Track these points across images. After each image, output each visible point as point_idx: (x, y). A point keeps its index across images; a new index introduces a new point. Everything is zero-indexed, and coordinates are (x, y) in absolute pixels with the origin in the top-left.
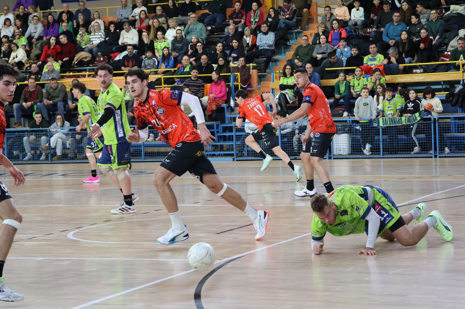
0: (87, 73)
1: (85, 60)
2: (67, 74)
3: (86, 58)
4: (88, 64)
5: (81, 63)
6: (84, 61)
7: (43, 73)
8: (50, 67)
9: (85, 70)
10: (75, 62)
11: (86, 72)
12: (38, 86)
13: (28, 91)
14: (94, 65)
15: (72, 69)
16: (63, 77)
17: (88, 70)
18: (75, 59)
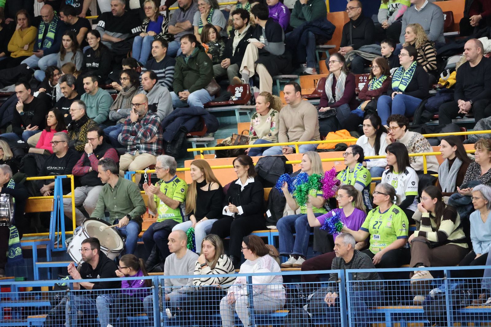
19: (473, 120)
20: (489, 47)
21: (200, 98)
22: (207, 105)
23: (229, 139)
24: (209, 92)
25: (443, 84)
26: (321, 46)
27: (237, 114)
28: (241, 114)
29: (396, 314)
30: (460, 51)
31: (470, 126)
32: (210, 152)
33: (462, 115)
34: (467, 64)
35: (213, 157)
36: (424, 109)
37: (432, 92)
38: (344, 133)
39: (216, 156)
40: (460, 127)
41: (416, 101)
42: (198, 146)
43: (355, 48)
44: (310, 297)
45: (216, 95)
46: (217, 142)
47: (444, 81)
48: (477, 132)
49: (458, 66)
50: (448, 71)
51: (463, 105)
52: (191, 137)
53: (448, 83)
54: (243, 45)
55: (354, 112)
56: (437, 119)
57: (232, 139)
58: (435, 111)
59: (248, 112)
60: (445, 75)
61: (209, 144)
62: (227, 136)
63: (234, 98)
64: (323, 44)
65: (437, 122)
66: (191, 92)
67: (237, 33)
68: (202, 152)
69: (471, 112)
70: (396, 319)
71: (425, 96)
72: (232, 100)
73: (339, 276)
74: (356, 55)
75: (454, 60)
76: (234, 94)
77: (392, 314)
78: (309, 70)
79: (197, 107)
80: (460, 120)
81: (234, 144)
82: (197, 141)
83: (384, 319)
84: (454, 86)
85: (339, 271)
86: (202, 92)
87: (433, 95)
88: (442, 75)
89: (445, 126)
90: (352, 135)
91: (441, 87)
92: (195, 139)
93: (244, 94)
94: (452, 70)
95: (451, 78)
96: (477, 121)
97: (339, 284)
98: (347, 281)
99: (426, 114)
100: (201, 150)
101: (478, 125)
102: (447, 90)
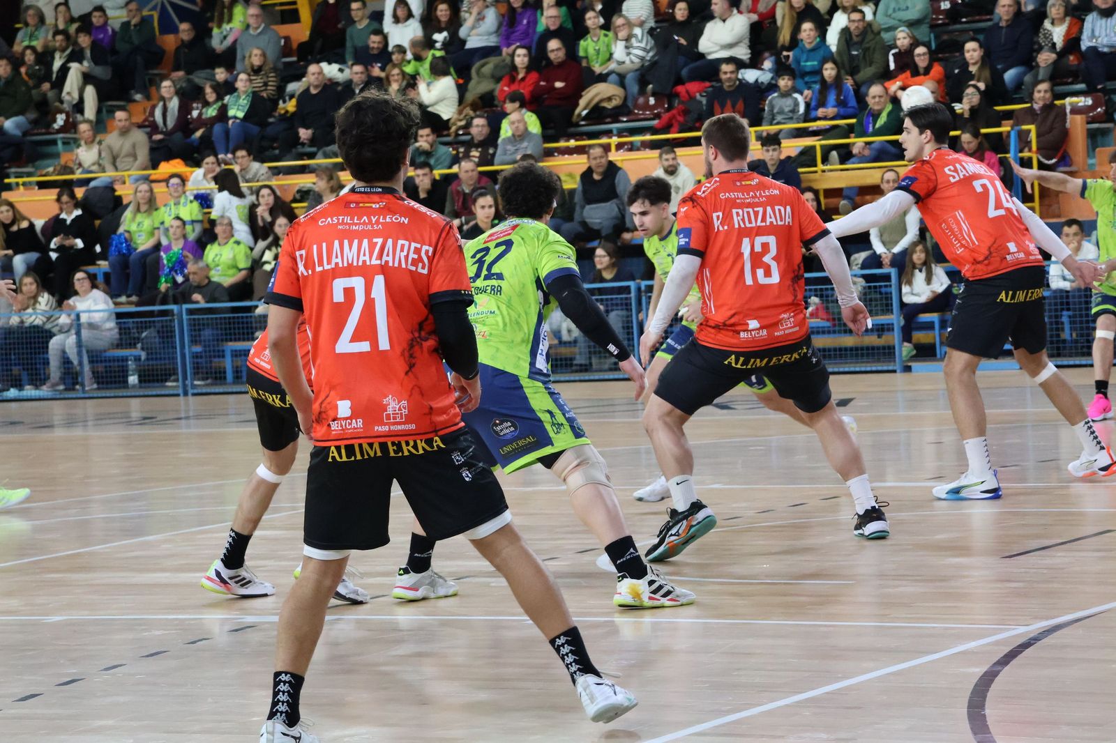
0: (615, 140)
1: (609, 105)
2: (562, 144)
3: (609, 99)
4: (615, 114)
5: (598, 113)
6: (604, 108)
7: (500, 141)
8: (516, 124)
9: (608, 133)
10: (582, 109)
11: (611, 138)
12: (485, 179)
13: (458, 192)
14: (632, 117)
15: (572, 130)
16: (549, 153)
17: (615, 132)
18: (582, 102)
19: (313, 149)
20: (329, 73)
21: (18, 126)
22: (25, 134)
23: (51, 169)
24: (27, 119)
25: (283, 112)
26: (151, 72)
27: (60, 143)
28: (64, 143)
29: (236, 351)
30: (298, 77)
31: (312, 156)
32: (30, 183)
33: (303, 144)
34: (307, 90)
35: (34, 189)
36: (263, 138)
37: (271, 120)
38: (178, 163)
39: (37, 188)
40: (301, 156)
41: (255, 129)
42: (16, 177)
43: (189, 73)
44: (144, 334)
45: (35, 123)
46: (39, 173)
47: (284, 108)
48: (320, 161)
49: (298, 93)
50: (287, 98)
51: (304, 134)
52: (9, 167)
53: (287, 112)
54: (64, 70)
55: (188, 140)
56: (274, 148)
57: (55, 170)
58: (274, 139)
59: (72, 142)
60: (284, 102)
61: (29, 175)
62: (49, 166)
63: (56, 126)
64: (152, 69)
65: (277, 152)
66: (7, 118)
67: (57, 55)
68: (21, 183)
69: (313, 141)
70: (236, 356)
71: (263, 124)
72: (53, 128)
73: (175, 312)
74: (189, 81)
75: (292, 87)
76: (55, 121)
77: (232, 351)
78: (138, 97)
79: (14, 136)
80: (300, 149)
81: (58, 174)
82: (16, 173)
83: (223, 356)
84: (294, 114)
85: (174, 308)
86: (19, 119)
87: (271, 123)
88: (281, 102)
89: (285, 156)
90: (187, 165)
91: (280, 115)
92: (13, 170)
93: (66, 121)
94: (292, 97)
95: (291, 106)
96: (318, 150)
97: (176, 321)
98: (185, 317)
99: (265, 144)
100: (20, 180)
101: (320, 154)
102: (286, 117)
